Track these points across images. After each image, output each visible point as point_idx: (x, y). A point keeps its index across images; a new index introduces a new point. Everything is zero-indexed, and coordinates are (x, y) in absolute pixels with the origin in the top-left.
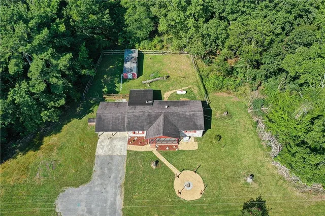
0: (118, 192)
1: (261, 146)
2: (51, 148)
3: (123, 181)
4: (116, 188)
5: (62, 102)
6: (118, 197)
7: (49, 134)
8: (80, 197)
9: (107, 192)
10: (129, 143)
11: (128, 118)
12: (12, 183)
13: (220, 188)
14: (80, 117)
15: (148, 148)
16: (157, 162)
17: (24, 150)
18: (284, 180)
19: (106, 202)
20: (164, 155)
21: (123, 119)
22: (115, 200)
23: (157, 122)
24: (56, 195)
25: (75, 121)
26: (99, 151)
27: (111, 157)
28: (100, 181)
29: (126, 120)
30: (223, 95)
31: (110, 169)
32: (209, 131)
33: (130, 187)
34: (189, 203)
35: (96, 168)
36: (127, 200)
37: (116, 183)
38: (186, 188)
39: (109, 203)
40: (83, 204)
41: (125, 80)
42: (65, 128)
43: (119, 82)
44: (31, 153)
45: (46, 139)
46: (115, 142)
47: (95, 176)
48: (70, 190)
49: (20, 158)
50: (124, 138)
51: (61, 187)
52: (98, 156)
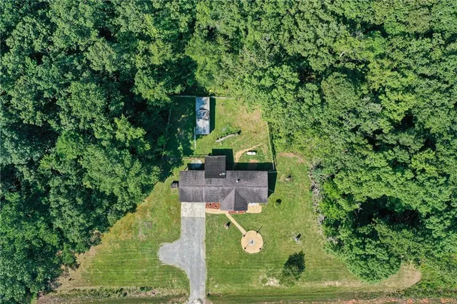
0: (201, 247)
2: (145, 210)
3: (204, 238)
4: (199, 244)
6: (202, 250)
8: (175, 251)
9: (193, 247)
10: (206, 207)
12: (123, 240)
13: (275, 245)
14: (162, 180)
19: (193, 253)
21: (201, 192)
22: (199, 253)
23: (229, 196)
24: (157, 248)
25: (159, 184)
26: (184, 214)
27: (194, 219)
28: (187, 239)
29: (204, 193)
31: (193, 229)
34: (251, 255)
35: (183, 228)
36: (208, 253)
37: (199, 240)
38: (250, 244)
39: (195, 254)
40: (177, 255)
47: (183, 235)
48: (166, 245)
49: (123, 219)
51: (159, 243)
52: (183, 217)
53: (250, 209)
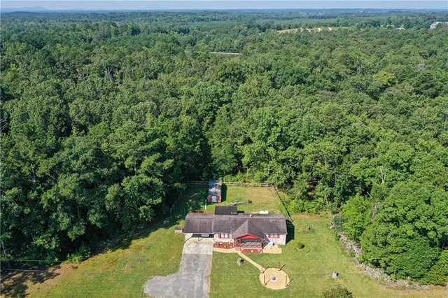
0: (205, 281)
1: (345, 254)
3: (209, 273)
4: (202, 278)
5: (159, 200)
6: (205, 284)
7: (137, 238)
8: (167, 283)
9: (194, 281)
10: (214, 246)
11: (215, 222)
12: (101, 272)
13: (305, 282)
14: (167, 226)
15: (233, 250)
16: (242, 261)
17: (114, 248)
18: (370, 279)
19: (193, 288)
20: (249, 256)
21: (211, 223)
22: (202, 287)
23: (242, 226)
24: (144, 281)
25: (161, 230)
26: (186, 251)
27: (198, 256)
28: (186, 273)
29: (213, 223)
30: (304, 216)
31: (196, 264)
32: (292, 241)
33: (216, 278)
34: (275, 291)
35: (183, 263)
36: (215, 284)
37: (203, 274)
38: (272, 280)
39: (196, 288)
40: (171, 288)
41: (209, 203)
42: (153, 234)
43: (204, 204)
44: (120, 250)
45: (133, 241)
46: (201, 245)
47: (181, 269)
48: (158, 278)
49: (110, 254)
50: (209, 243)
51: (149, 275)
52: (185, 255)
53: (267, 250)
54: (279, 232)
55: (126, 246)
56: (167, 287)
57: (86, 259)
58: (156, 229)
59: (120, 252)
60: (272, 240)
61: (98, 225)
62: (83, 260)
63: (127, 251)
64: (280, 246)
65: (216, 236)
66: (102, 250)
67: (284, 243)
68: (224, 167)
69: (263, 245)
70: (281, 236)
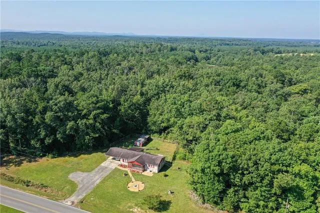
3: (105, 176)
4: (100, 177)
5: (97, 135)
6: (99, 180)
7: (85, 154)
8: (82, 176)
9: (95, 177)
15: (127, 169)
17: (71, 156)
20: (132, 173)
22: (97, 180)
23: (136, 157)
25: (100, 153)
26: (103, 164)
27: (106, 168)
28: (94, 173)
29: (122, 153)
31: (102, 171)
32: (163, 172)
34: (131, 192)
35: (97, 169)
37: (102, 175)
38: (134, 187)
39: (93, 181)
42: (94, 154)
45: (82, 155)
46: (112, 164)
47: (93, 171)
48: (79, 172)
49: (67, 158)
50: (117, 164)
51: (76, 171)
52: (101, 166)
53: (145, 173)
54: (154, 164)
55: (76, 157)
56: (80, 177)
57: (55, 158)
58: (97, 152)
59: (72, 158)
60: (150, 168)
61: (61, 140)
62: (53, 158)
63: (76, 159)
64: (154, 173)
65: (121, 160)
66: (64, 156)
67: (157, 172)
68: (153, 128)
69: (144, 170)
70: (155, 167)
